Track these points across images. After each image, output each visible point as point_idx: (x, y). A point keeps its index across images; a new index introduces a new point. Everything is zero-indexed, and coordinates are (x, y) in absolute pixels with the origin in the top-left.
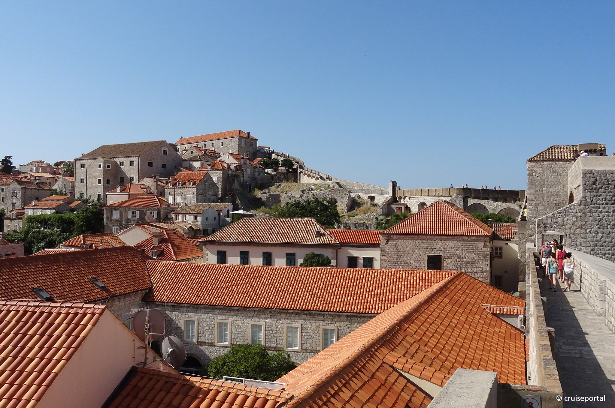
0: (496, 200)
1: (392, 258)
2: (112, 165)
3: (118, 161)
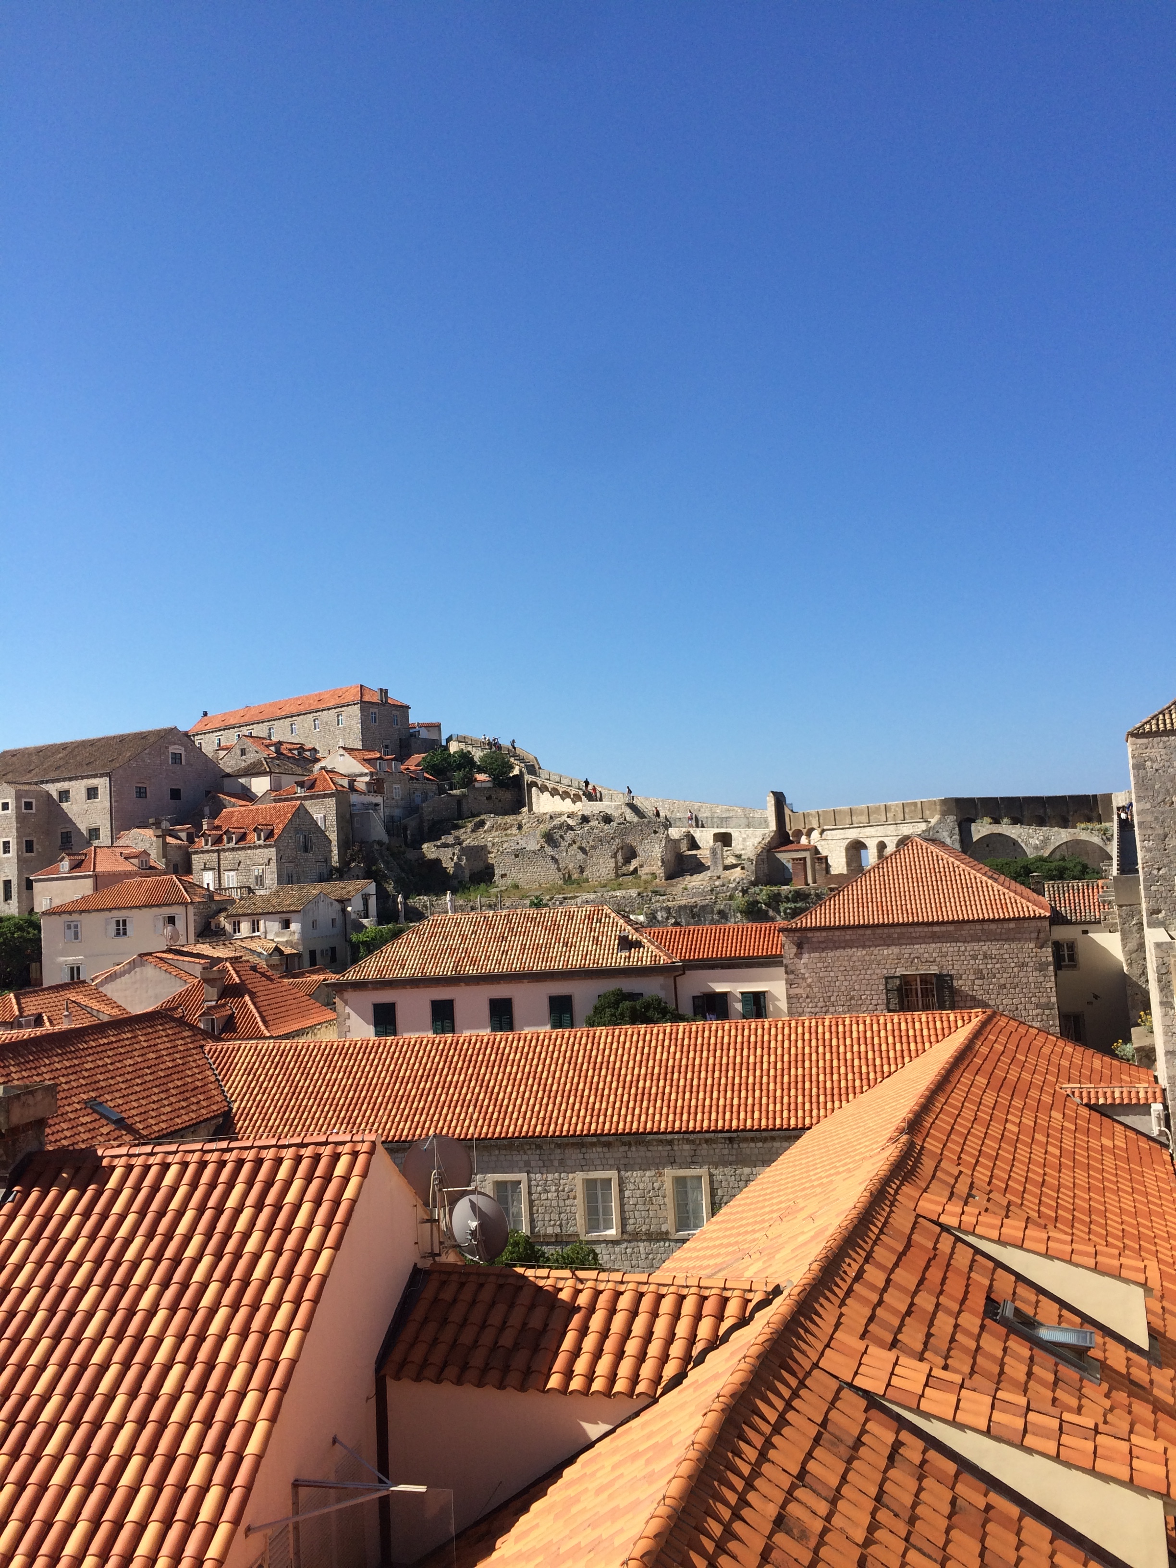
0: (1041, 822)
1: (816, 990)
2: (37, 801)
3: (53, 789)
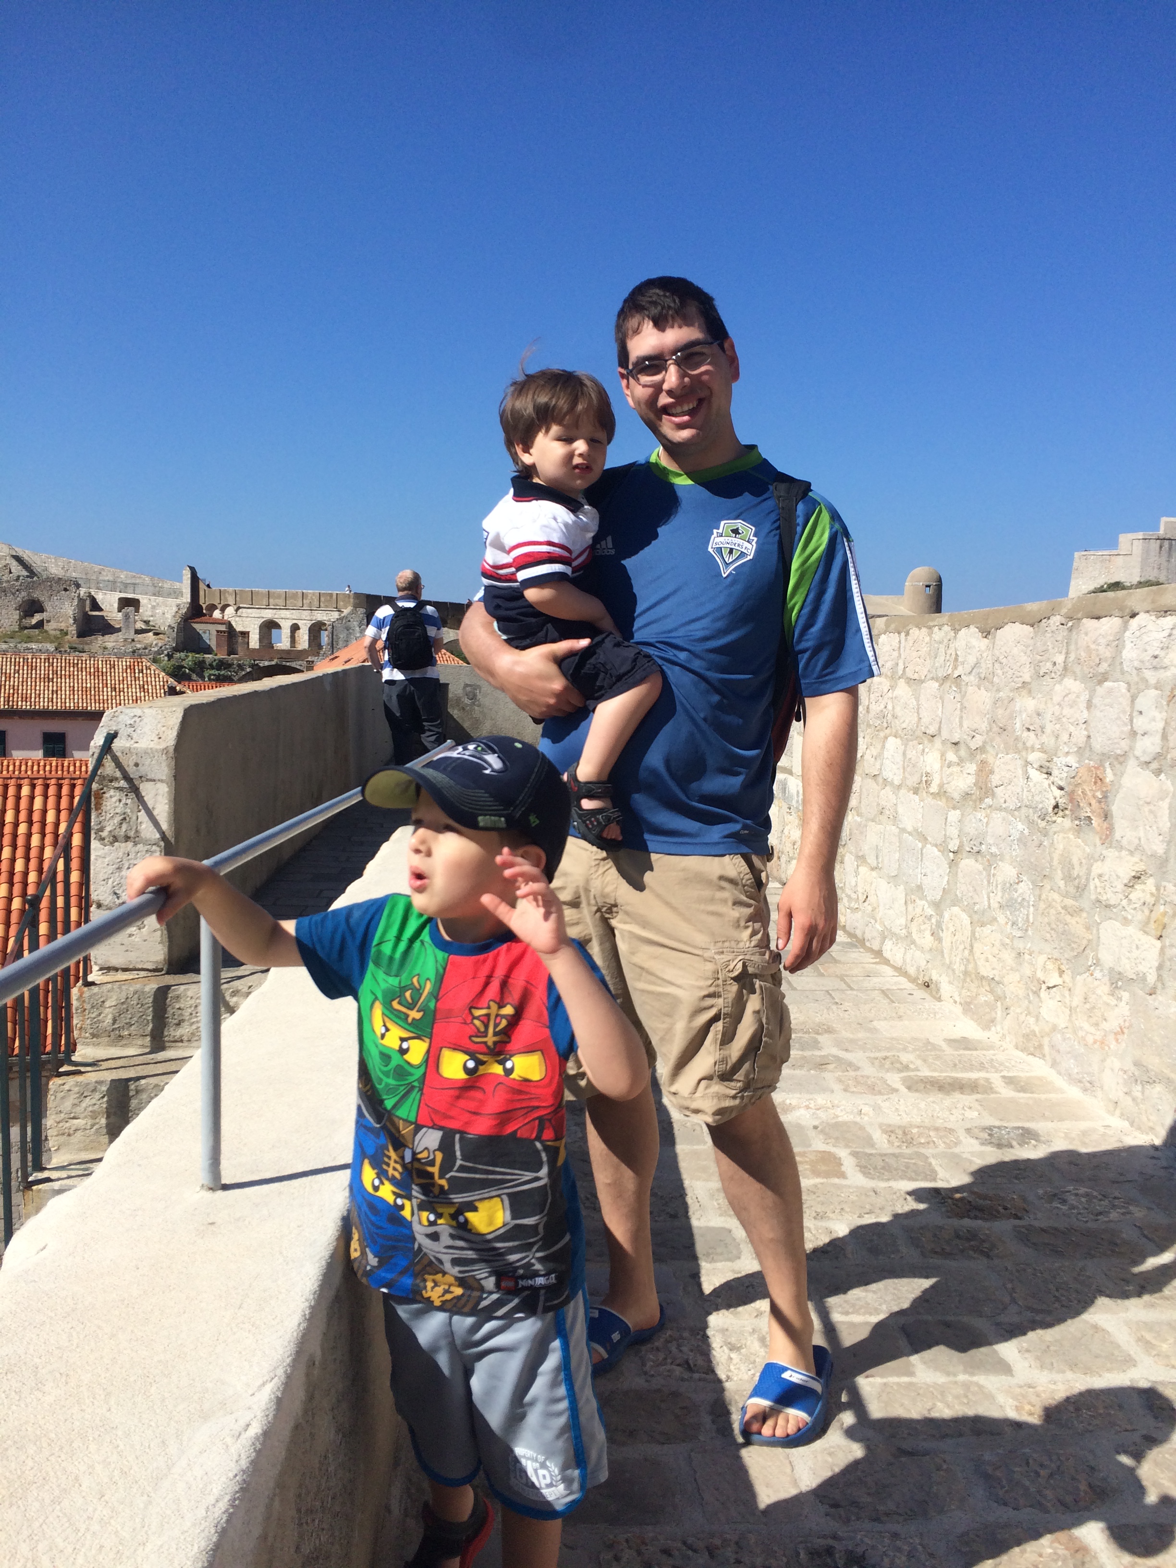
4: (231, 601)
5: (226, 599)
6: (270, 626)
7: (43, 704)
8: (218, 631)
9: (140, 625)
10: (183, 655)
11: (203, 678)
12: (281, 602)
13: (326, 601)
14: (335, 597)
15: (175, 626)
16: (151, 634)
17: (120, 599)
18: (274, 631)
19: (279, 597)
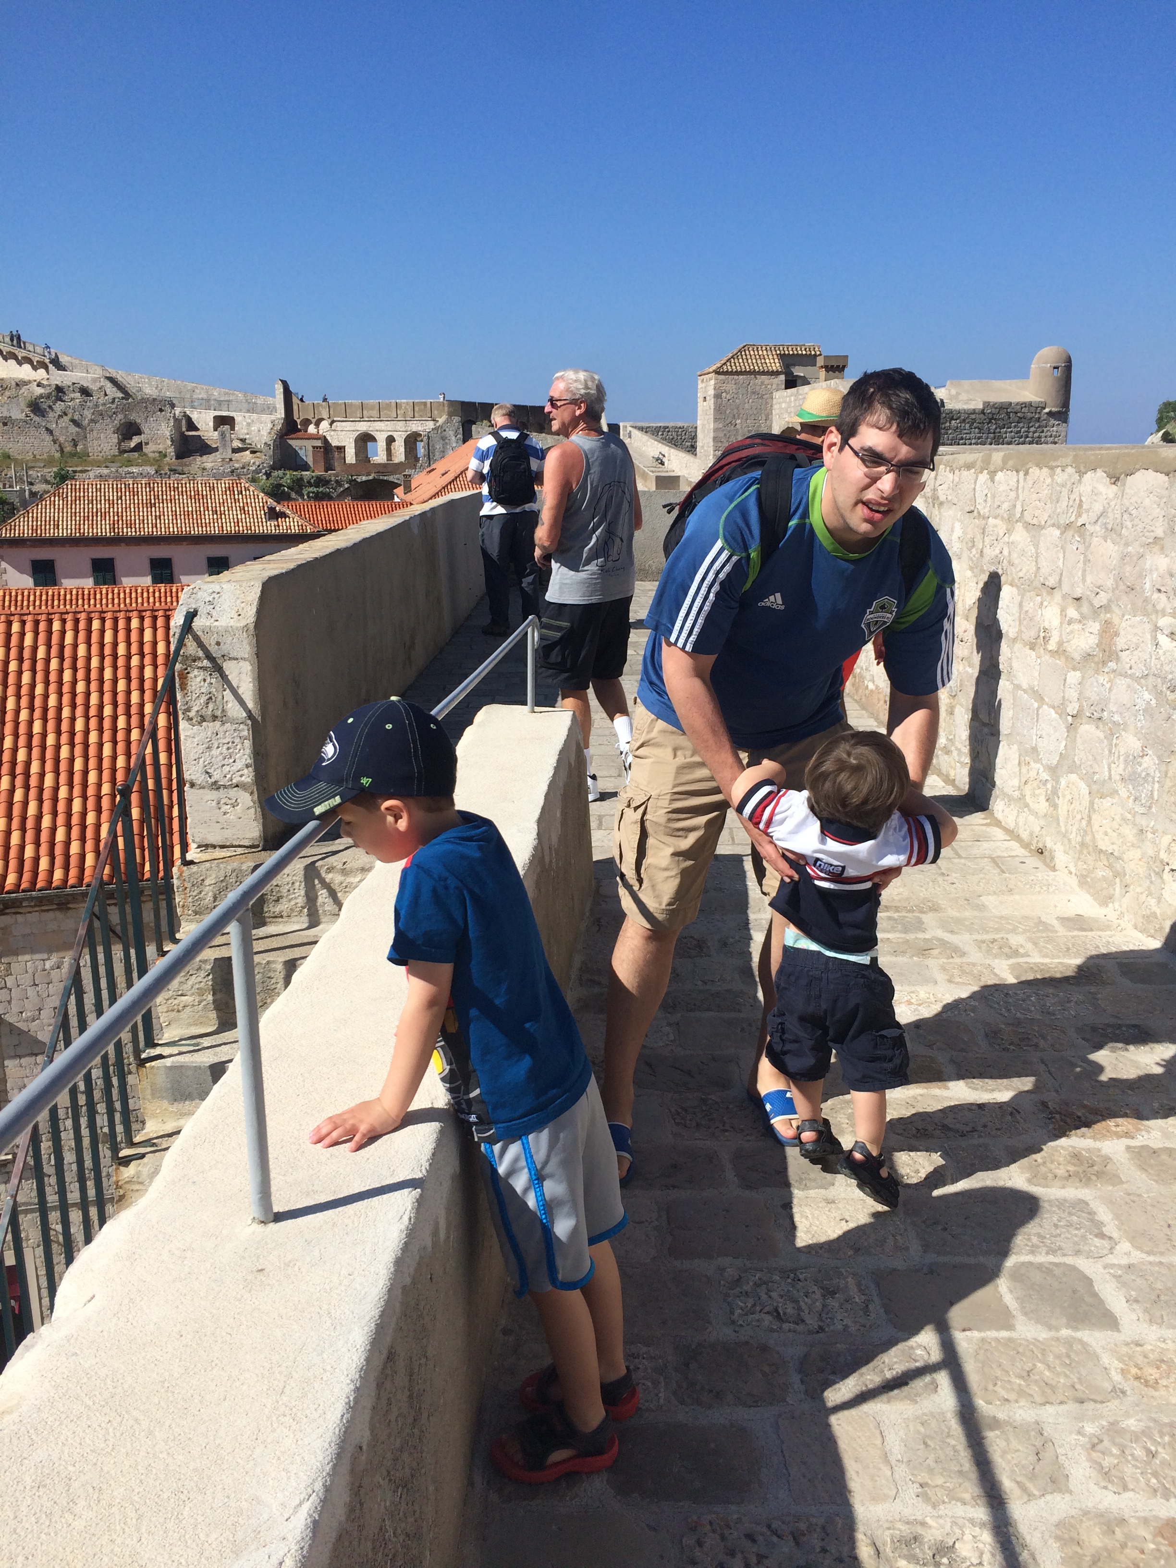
4: (325, 415)
5: (320, 413)
6: (365, 439)
7: (147, 530)
8: (314, 447)
9: (237, 444)
10: (280, 473)
11: (302, 496)
12: (375, 413)
13: (420, 410)
14: (429, 405)
15: (271, 443)
16: (248, 452)
17: (214, 417)
18: (369, 444)
19: (372, 408)
